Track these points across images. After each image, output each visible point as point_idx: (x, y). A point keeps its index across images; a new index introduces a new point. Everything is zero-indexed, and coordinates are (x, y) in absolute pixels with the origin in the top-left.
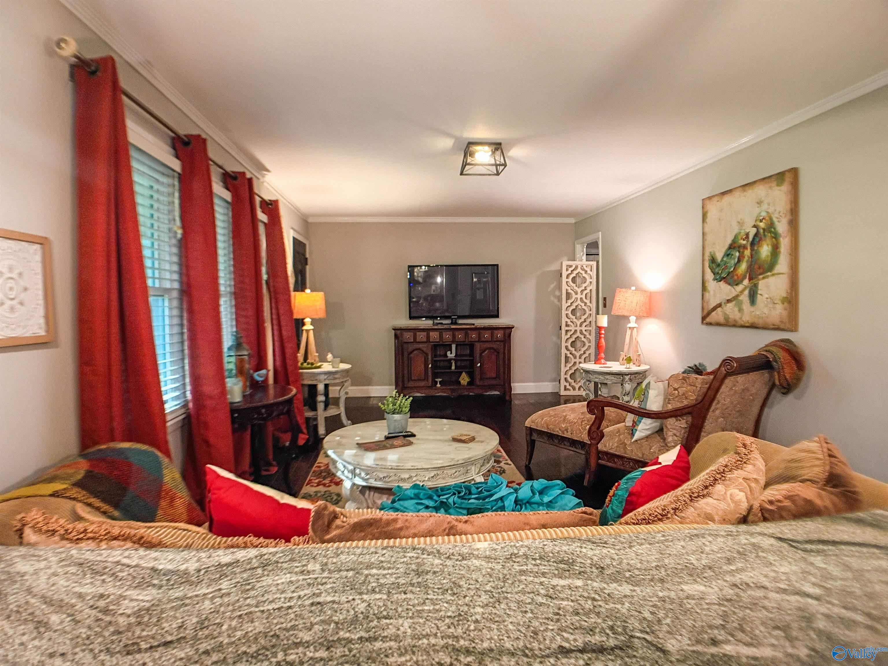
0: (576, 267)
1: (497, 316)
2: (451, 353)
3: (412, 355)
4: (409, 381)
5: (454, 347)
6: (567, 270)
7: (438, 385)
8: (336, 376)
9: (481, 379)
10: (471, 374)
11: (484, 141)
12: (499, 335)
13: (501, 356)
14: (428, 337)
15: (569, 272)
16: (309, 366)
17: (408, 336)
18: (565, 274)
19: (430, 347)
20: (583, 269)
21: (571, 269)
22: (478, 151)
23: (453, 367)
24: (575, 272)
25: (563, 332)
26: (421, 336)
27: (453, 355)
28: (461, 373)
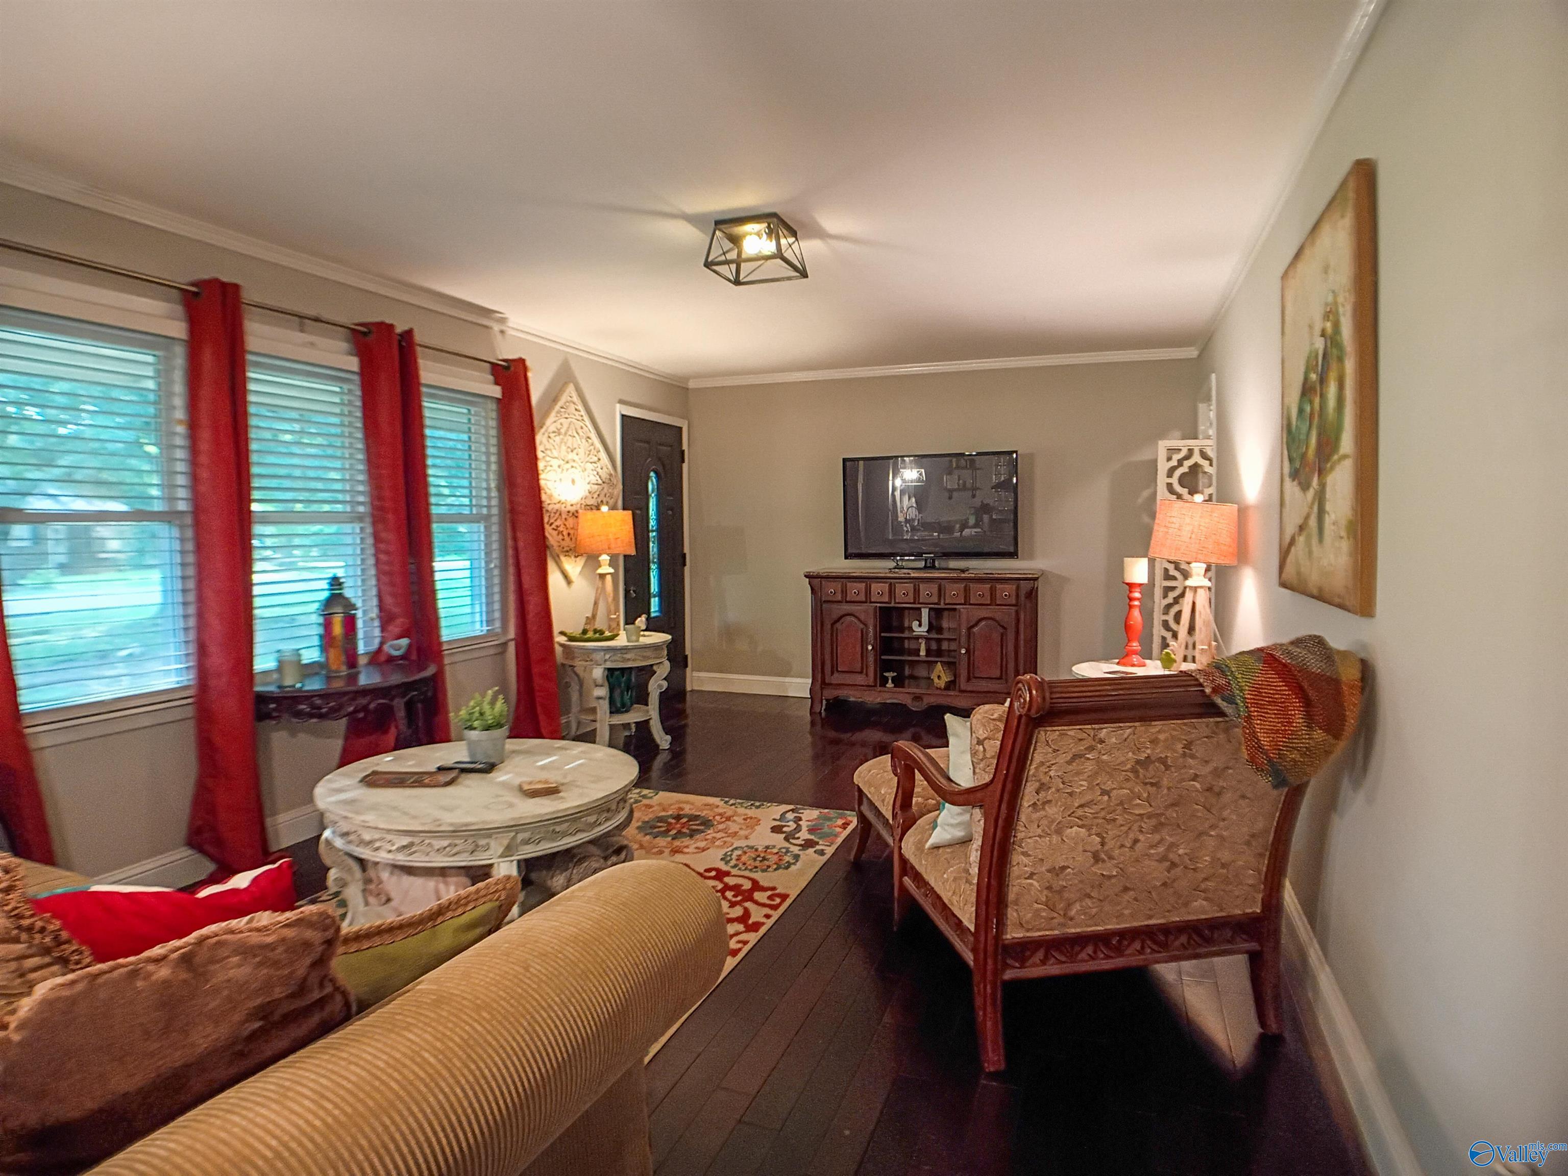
0: (1191, 452)
1: (1013, 555)
2: (920, 625)
3: (838, 625)
4: (832, 673)
5: (925, 613)
6: (1169, 459)
7: (890, 685)
8: (628, 656)
9: (969, 679)
10: (951, 666)
11: (743, 214)
12: (1006, 591)
13: (1011, 636)
14: (868, 591)
15: (1174, 463)
16: (597, 635)
17: (831, 589)
18: (1163, 467)
19: (871, 612)
20: (1204, 455)
21: (1176, 457)
22: (744, 236)
23: (923, 653)
24: (1188, 463)
25: (1158, 592)
26: (855, 589)
27: (925, 628)
28: (937, 662)
